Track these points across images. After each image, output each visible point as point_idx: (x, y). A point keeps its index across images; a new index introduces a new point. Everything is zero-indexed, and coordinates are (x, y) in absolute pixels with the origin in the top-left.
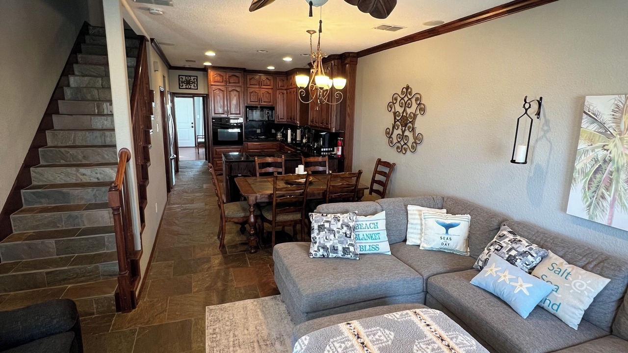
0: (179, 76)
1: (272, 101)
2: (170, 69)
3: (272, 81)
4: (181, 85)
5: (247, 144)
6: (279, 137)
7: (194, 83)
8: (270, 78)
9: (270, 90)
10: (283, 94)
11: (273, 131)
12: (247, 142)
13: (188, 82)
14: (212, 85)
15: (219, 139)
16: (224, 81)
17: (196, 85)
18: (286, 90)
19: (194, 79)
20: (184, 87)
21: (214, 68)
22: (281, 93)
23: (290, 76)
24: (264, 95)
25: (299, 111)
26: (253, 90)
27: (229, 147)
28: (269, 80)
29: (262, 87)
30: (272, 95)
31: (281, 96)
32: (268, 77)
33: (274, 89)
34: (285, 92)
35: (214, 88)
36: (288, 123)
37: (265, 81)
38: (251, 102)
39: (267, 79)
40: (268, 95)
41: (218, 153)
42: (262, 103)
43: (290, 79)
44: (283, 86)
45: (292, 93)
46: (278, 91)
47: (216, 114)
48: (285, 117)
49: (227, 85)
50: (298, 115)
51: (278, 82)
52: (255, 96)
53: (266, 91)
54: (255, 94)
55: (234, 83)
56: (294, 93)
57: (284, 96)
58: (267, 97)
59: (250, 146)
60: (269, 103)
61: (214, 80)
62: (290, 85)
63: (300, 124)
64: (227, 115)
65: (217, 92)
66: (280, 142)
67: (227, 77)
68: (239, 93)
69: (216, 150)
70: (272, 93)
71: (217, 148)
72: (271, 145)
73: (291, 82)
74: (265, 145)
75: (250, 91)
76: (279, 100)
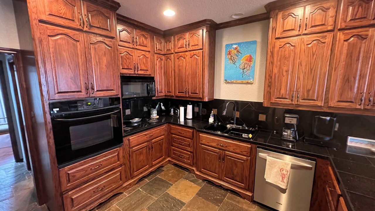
1: (149, 68)
3: (149, 40)
5: (129, 140)
8: (146, 36)
9: (148, 53)
10: (161, 59)
11: (145, 109)
12: (128, 137)
14: (41, 21)
15: (75, 147)
16: (76, 20)
18: (164, 54)
22: (159, 59)
23: (176, 36)
24: (140, 59)
25: (207, 81)
26: (125, 51)
27: (97, 157)
28: (146, 38)
29: (137, 47)
30: (149, 60)
31: (159, 63)
32: (144, 33)
33: (151, 52)
34: (163, 57)
35: (50, 31)
36: (169, 98)
37: (140, 38)
38: (123, 69)
39: (143, 35)
40: (144, 60)
41: (74, 176)
42: (138, 71)
43: (179, 40)
44: (161, 50)
45: (188, 58)
46: (156, 56)
47: (61, 94)
48: (163, 90)
49: (85, 29)
50: (205, 87)
51: (156, 44)
52: (128, 61)
53: (143, 54)
54: (128, 56)
55: (99, 29)
56: (193, 58)
57: (162, 63)
58: (144, 63)
59: (133, 141)
60: (146, 72)
61: (47, 9)
62: (178, 48)
63: (209, 99)
64: (88, 94)
65: (59, 41)
66: (167, 124)
67: (84, 11)
68: (111, 49)
69: (69, 172)
70: (149, 58)
71: (70, 168)
72: (158, 131)
73: (183, 42)
74: (152, 133)
75: (121, 51)
76: (157, 67)
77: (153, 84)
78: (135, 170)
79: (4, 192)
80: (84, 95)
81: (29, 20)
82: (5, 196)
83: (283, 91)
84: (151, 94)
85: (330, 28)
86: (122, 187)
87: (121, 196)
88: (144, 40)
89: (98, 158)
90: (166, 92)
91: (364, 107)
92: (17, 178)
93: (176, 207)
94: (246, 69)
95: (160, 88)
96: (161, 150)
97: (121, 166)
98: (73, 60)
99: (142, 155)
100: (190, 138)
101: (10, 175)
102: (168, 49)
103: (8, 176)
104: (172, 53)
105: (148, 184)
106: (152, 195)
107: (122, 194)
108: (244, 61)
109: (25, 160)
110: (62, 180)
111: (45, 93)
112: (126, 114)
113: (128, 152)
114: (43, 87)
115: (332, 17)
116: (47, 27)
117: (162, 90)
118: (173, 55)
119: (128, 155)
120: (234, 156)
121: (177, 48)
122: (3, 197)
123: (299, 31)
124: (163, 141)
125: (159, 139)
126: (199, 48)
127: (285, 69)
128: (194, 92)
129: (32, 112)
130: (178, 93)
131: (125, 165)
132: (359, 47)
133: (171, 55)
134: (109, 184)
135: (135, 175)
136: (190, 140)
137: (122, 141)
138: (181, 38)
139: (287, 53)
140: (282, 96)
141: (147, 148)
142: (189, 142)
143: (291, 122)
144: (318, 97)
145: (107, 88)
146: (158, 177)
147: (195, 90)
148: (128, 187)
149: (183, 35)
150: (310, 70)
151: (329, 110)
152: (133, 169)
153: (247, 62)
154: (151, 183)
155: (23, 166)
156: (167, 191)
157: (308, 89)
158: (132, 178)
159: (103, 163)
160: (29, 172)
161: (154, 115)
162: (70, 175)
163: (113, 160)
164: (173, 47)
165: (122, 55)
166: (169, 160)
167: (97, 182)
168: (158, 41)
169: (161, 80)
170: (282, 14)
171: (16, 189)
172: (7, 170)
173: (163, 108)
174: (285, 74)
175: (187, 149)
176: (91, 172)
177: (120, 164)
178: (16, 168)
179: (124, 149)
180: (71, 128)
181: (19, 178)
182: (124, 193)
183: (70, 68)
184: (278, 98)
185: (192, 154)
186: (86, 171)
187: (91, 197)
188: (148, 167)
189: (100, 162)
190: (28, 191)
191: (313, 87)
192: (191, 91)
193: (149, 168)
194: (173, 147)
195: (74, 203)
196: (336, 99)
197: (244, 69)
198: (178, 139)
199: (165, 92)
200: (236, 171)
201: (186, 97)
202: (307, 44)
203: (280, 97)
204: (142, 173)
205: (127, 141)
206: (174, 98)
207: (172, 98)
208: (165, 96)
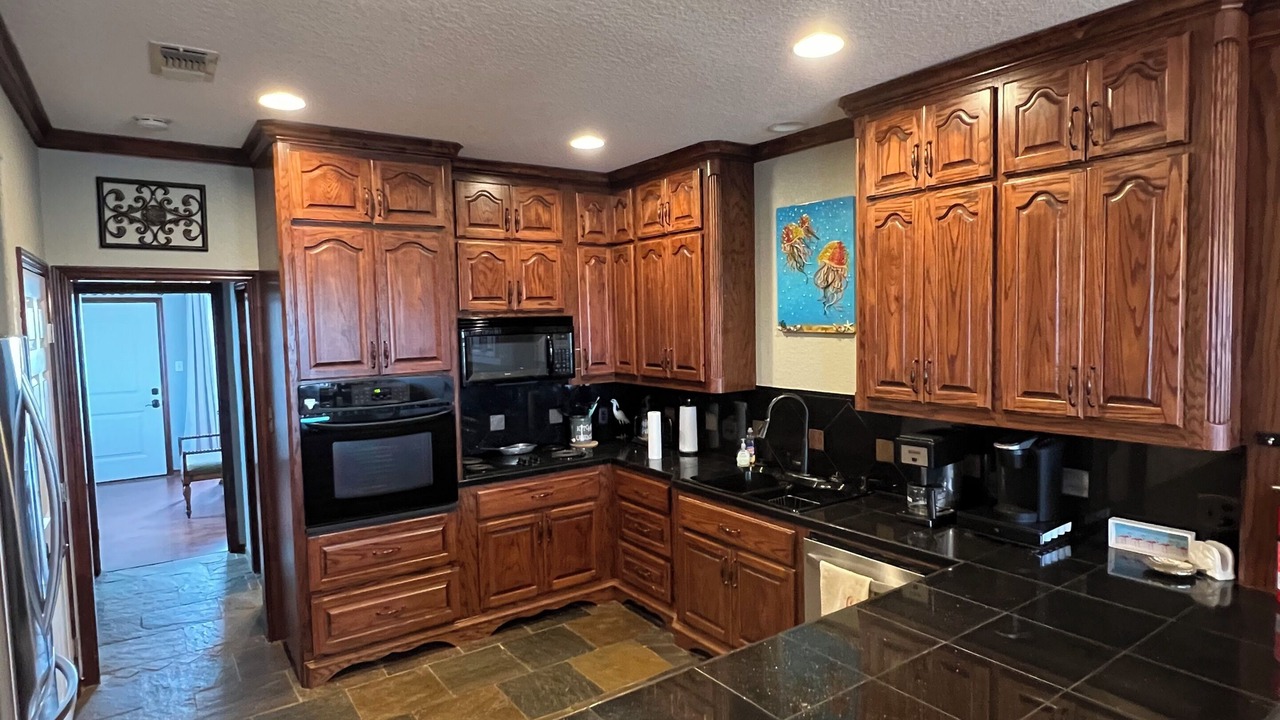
0: (100, 181)
1: (558, 292)
2: (40, 144)
3: (557, 210)
4: (112, 226)
5: (476, 497)
6: (582, 438)
7: (188, 218)
8: (548, 198)
9: (552, 247)
10: (601, 261)
11: (555, 417)
12: (473, 489)
13: (155, 217)
14: (295, 222)
15: (341, 491)
16: (359, 205)
17: (195, 230)
18: (610, 245)
19: (185, 202)
20: (132, 237)
21: (312, 136)
22: (593, 261)
23: (639, 189)
24: (527, 267)
25: (720, 329)
26: (483, 250)
27: (391, 527)
28: (547, 205)
29: (518, 235)
30: (557, 266)
31: (591, 273)
32: (541, 192)
33: (565, 243)
34: (608, 254)
35: (309, 238)
36: (625, 381)
37: (529, 210)
38: (475, 299)
39: (540, 200)
40: (541, 269)
41: (336, 562)
42: (519, 302)
43: (644, 200)
44: (600, 233)
45: (668, 254)
46: (580, 252)
47: (321, 369)
48: (608, 355)
49: (378, 220)
50: (713, 348)
51: (582, 216)
52: (490, 275)
53: (535, 251)
54: (490, 264)
55: (409, 214)
56: (679, 254)
57: (605, 272)
58: (540, 279)
59: (488, 502)
60: (548, 304)
61: (306, 196)
62: (646, 225)
63: (726, 386)
64: (376, 368)
65: (325, 256)
66: (609, 465)
67: (376, 182)
68: (434, 258)
69: (325, 549)
70: (559, 262)
71: (329, 538)
72: (575, 483)
73: (654, 208)
74: (551, 487)
75: (470, 253)
76: (587, 288)
77: (567, 338)
78: (493, 588)
79: (206, 607)
80: (365, 371)
81: (276, 222)
82: (206, 614)
83: (893, 363)
84: (562, 367)
85: (983, 171)
86: (454, 629)
87: (447, 652)
88: (541, 211)
89: (391, 531)
90: (618, 363)
91: (1085, 412)
92: (229, 584)
93: (575, 695)
94: (830, 289)
95: (598, 350)
96: (583, 550)
97: (451, 564)
98: (349, 293)
99: (516, 549)
100: (662, 509)
101: (217, 576)
102: (621, 227)
103: (213, 577)
104: (631, 241)
105: (528, 638)
106: (527, 662)
107: (452, 649)
108: (827, 262)
109: (249, 547)
110: (311, 564)
111: (292, 367)
112: (492, 428)
113: (474, 532)
114: (290, 353)
115: (985, 140)
116: (304, 231)
117: (603, 355)
118: (632, 246)
119: (473, 541)
120: (759, 567)
121: (642, 224)
122: (202, 615)
123: (916, 178)
124: (591, 518)
125: (577, 511)
126: (692, 226)
127: (893, 291)
128: (685, 365)
129: (270, 409)
130: (648, 365)
131: (462, 565)
132: (1051, 227)
133: (628, 246)
134: (417, 609)
135: (493, 605)
136: (662, 517)
137: (454, 497)
138: (650, 193)
139: (894, 241)
140: (893, 376)
141: (532, 531)
142: (660, 525)
143: (914, 460)
144: (975, 381)
145: (421, 353)
146: (563, 629)
147: (687, 358)
148: (470, 633)
149: (656, 185)
150: (950, 294)
151: (1008, 421)
152: (488, 585)
153: (833, 264)
154: (535, 639)
155: (244, 562)
156: (571, 661)
157: (952, 356)
158: (484, 611)
159: (405, 547)
160: (256, 575)
161: (583, 435)
162: (329, 557)
163: (429, 543)
164: (631, 221)
165: (473, 262)
166: (614, 588)
167: (386, 592)
168: (591, 206)
169: (599, 327)
170: (876, 128)
171: (228, 605)
172: (210, 567)
173: (618, 414)
174: (893, 307)
175: (658, 550)
176: (373, 561)
177: (447, 561)
178: (230, 564)
179: (460, 522)
180: (336, 445)
181: (234, 585)
182: (458, 648)
183: (342, 311)
184: (884, 383)
185: (669, 565)
186: (364, 556)
187: (370, 626)
188: (536, 593)
189: (397, 541)
190: (251, 611)
191: (960, 351)
192: (678, 360)
193: (538, 595)
194: (625, 544)
195: (333, 626)
196: (1021, 386)
197: (828, 286)
198: (636, 515)
199: (616, 363)
200: (764, 614)
201: (666, 380)
202: (938, 216)
203: (888, 379)
204: (514, 604)
205: (472, 501)
206: (639, 382)
207: (633, 383)
208: (617, 375)
